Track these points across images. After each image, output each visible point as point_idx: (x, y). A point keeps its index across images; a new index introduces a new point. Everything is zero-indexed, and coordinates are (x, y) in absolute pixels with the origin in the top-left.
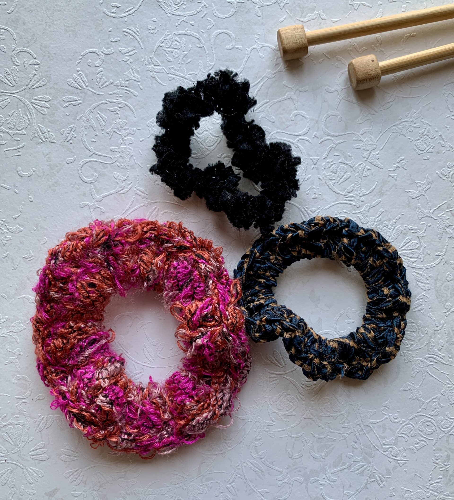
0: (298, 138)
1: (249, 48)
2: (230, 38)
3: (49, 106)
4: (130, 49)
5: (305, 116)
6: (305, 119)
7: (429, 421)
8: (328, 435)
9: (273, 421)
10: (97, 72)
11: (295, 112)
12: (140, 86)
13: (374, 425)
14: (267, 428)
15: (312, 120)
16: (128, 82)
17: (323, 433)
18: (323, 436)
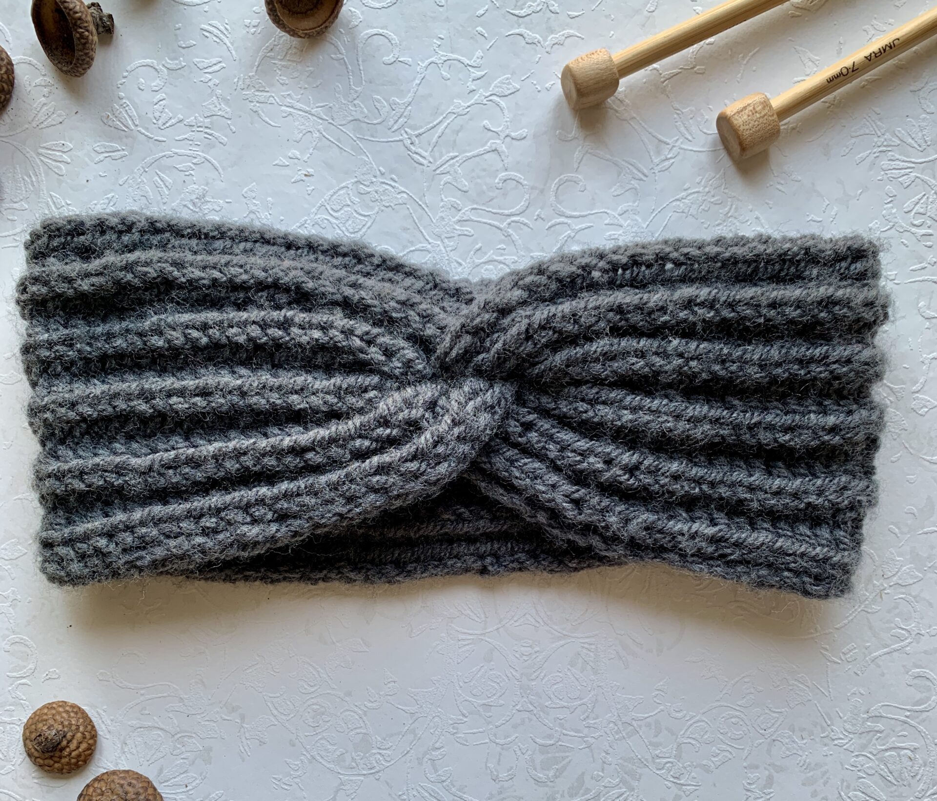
0: (509, 221)
1: (422, 61)
2: (389, 44)
3: (69, 160)
4: (214, 61)
5: (521, 181)
6: (520, 186)
7: (737, 717)
8: (559, 740)
9: (464, 715)
10: (155, 101)
11: (503, 174)
12: (232, 127)
13: (639, 723)
14: (453, 728)
15: (533, 188)
16: (208, 120)
17: (550, 737)
18: (552, 742)
